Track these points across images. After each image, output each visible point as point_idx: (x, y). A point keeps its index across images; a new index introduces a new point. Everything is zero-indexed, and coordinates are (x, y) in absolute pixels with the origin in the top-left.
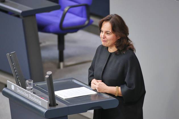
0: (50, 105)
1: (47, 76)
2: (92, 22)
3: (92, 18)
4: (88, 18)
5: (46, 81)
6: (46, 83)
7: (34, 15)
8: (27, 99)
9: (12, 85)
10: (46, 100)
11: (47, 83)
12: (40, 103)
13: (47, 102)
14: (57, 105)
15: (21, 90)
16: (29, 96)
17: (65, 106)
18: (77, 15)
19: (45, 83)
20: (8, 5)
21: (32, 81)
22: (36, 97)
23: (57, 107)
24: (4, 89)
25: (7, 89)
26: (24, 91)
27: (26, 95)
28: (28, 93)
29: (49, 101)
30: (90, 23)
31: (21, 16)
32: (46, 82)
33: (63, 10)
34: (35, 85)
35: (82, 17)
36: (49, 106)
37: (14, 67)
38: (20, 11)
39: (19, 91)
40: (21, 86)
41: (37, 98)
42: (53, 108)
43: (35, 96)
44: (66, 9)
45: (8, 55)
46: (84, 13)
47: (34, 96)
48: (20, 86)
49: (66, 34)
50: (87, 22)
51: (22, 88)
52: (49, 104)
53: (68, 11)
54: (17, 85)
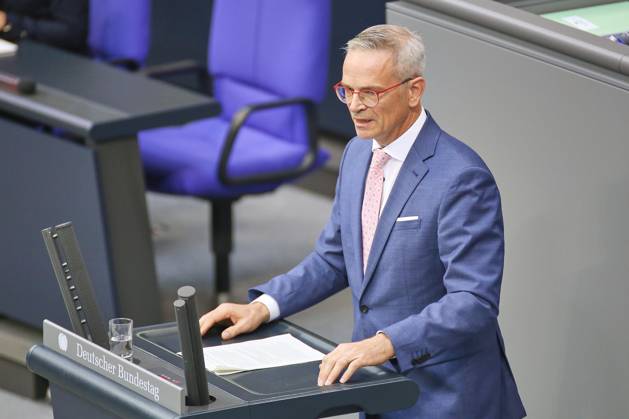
0: (189, 402)
1: (179, 303)
2: (326, 157)
3: (325, 146)
4: (312, 145)
5: (177, 323)
6: (175, 329)
7: (133, 136)
8: (111, 381)
9: (61, 334)
10: (177, 384)
11: (180, 329)
12: (154, 393)
13: (180, 389)
14: (213, 399)
15: (91, 352)
16: (116, 371)
17: (237, 402)
18: (277, 135)
19: (173, 328)
20: (46, 103)
21: (129, 322)
22: (141, 373)
23: (212, 408)
24: (31, 349)
25: (43, 347)
26: (99, 354)
27: (109, 368)
28: (115, 362)
29: (185, 385)
30: (319, 161)
31: (89, 141)
32: (175, 325)
33: (228, 119)
34: (138, 335)
35: (292, 140)
36: (187, 404)
37: (66, 274)
38: (87, 124)
39: (82, 355)
40: (89, 337)
41: (144, 377)
42: (198, 411)
43: (139, 371)
44: (239, 116)
45: (46, 234)
46: (300, 127)
47: (134, 372)
48: (86, 338)
49: (237, 198)
50: (308, 160)
51: (93, 344)
52: (186, 397)
53: (245, 123)
54: (77, 334)
